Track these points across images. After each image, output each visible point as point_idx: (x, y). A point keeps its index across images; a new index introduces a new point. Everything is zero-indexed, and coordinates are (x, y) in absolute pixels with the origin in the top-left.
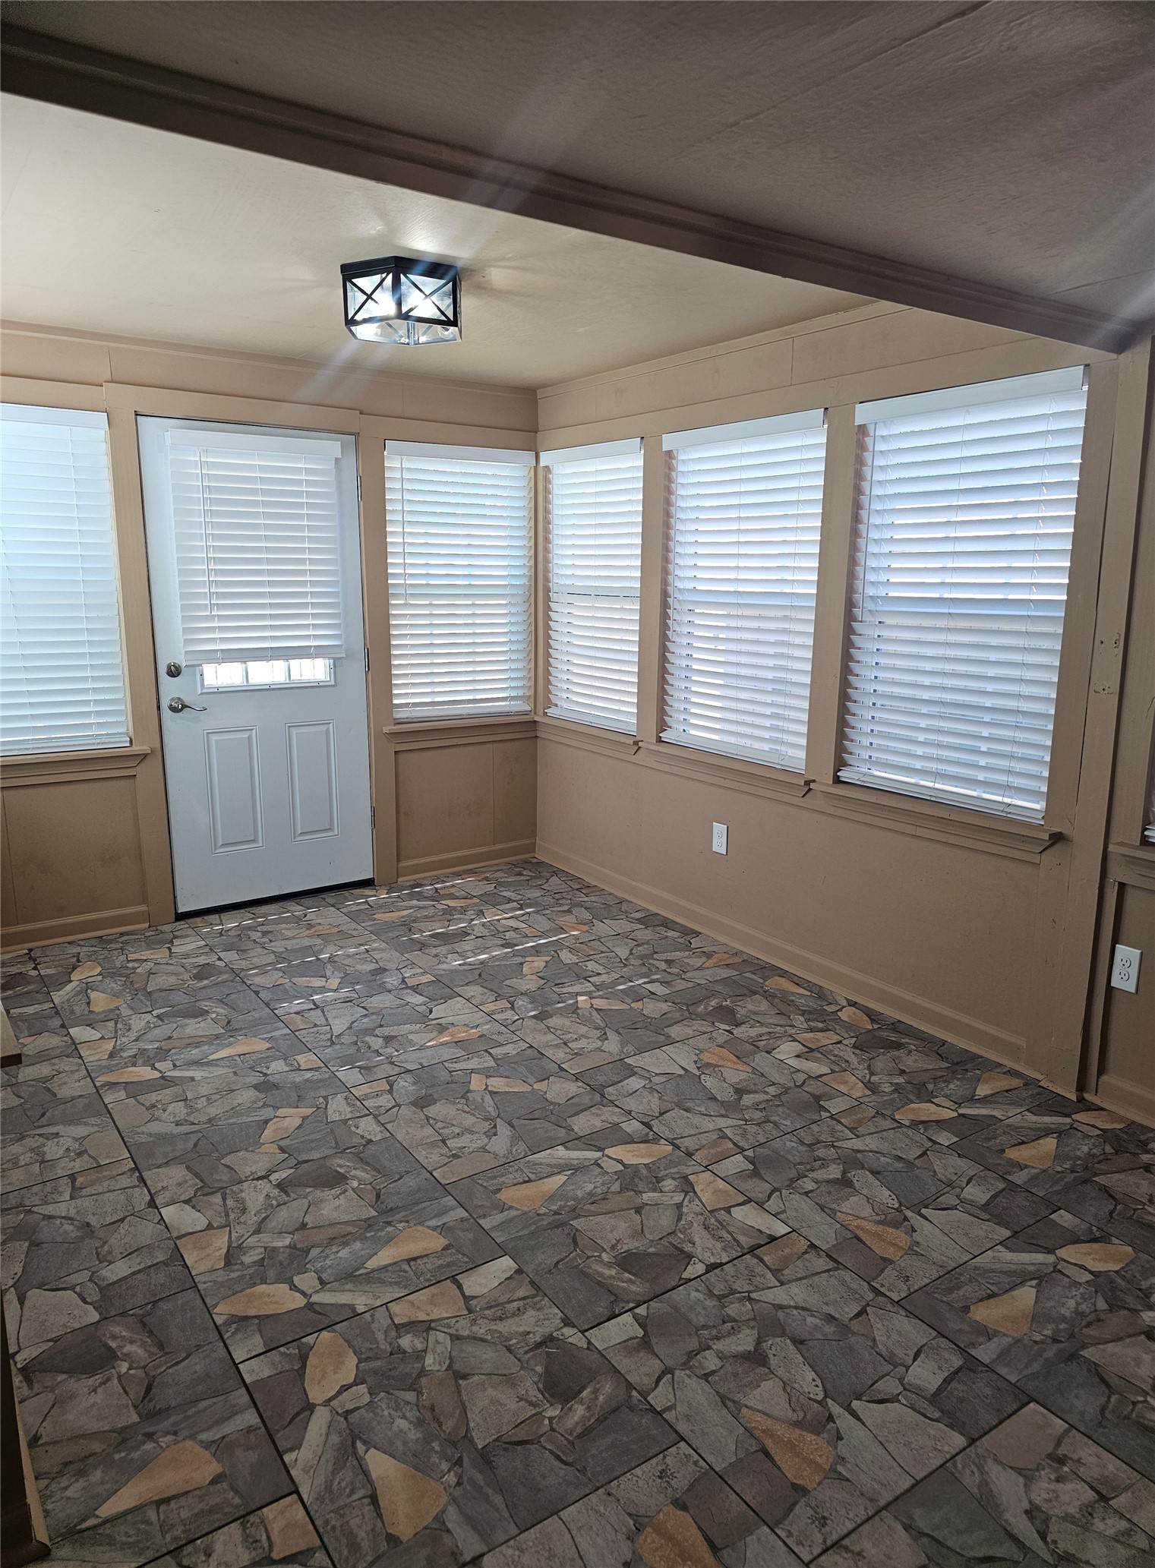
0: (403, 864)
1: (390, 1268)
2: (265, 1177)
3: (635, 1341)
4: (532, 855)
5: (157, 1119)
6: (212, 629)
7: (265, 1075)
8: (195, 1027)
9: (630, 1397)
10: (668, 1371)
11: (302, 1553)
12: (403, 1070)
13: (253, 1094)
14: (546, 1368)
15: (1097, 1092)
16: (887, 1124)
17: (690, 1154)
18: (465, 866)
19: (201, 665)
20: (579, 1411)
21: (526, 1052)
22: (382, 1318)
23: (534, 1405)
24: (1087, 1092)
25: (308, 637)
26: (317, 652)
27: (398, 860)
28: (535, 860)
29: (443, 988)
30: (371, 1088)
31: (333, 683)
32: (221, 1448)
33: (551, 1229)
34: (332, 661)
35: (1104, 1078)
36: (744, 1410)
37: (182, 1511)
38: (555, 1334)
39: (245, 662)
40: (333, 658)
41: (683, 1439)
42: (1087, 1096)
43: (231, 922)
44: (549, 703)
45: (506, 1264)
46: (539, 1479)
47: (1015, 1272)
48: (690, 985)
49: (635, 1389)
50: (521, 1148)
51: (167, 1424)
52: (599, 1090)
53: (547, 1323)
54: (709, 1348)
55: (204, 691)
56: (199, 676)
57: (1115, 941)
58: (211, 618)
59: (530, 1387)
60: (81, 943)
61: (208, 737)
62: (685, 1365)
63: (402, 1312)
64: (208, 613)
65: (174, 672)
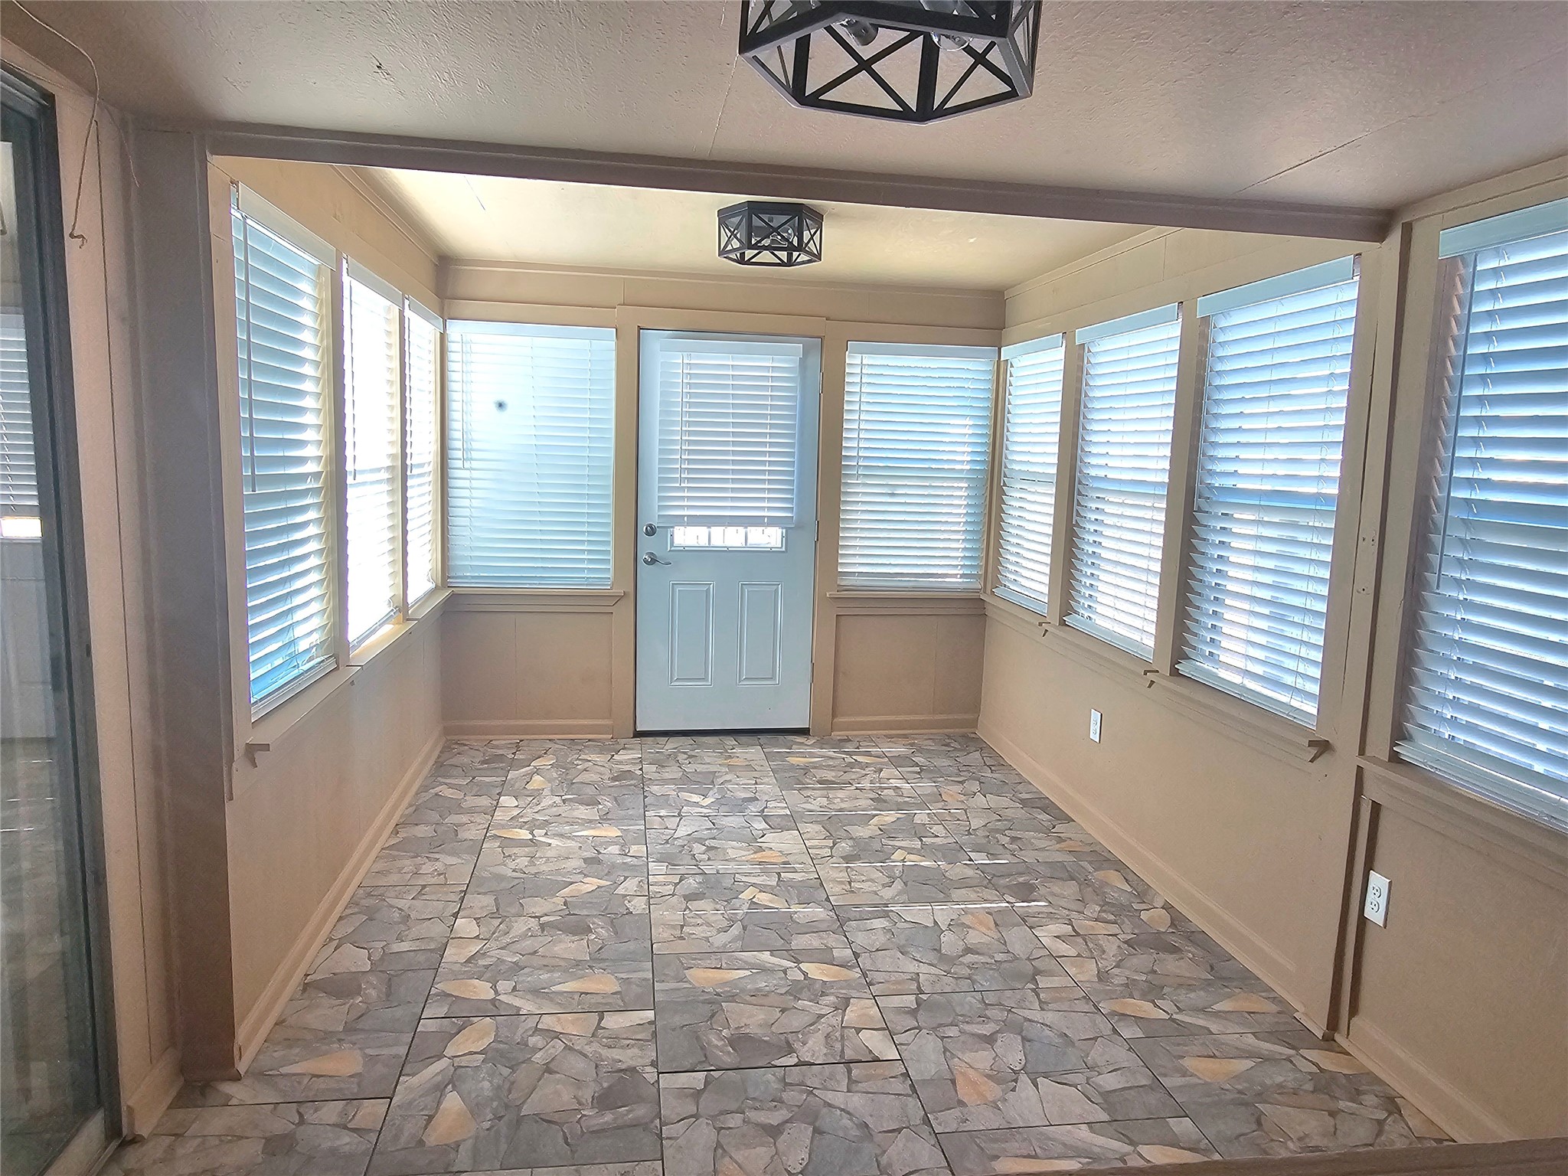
0: (838, 720)
1: (565, 994)
2: (539, 917)
3: (692, 1091)
4: (972, 730)
5: (505, 865)
6: (682, 498)
7: (599, 853)
8: (583, 812)
9: (652, 1121)
10: (696, 1116)
11: (364, 1129)
12: (701, 872)
13: (581, 863)
14: (610, 1087)
15: (1348, 1034)
16: (1089, 1008)
17: (869, 984)
18: (897, 731)
19: (673, 527)
20: (608, 1117)
21: (810, 881)
22: (531, 1023)
23: (580, 1103)
24: (1339, 1033)
25: (763, 508)
26: (773, 522)
27: (834, 716)
28: (973, 735)
29: (790, 822)
30: (664, 878)
31: (784, 549)
32: (371, 1060)
33: (702, 1003)
34: (784, 531)
35: (1354, 1020)
36: (727, 1159)
37: (321, 1084)
38: (637, 1068)
39: (709, 527)
40: (786, 528)
41: (662, 1160)
42: (1337, 1037)
43: (671, 744)
44: (997, 583)
45: (650, 1014)
46: (541, 1146)
47: (1076, 1147)
48: (1017, 860)
49: (660, 1119)
50: (739, 944)
51: (353, 1038)
52: (841, 922)
53: (639, 1060)
54: (743, 1113)
55: (673, 549)
56: (669, 535)
57: (1369, 866)
58: (682, 489)
59: (587, 1095)
60: (558, 741)
61: (673, 587)
62: (713, 1118)
63: (547, 1022)
64: (678, 485)
65: (651, 531)
